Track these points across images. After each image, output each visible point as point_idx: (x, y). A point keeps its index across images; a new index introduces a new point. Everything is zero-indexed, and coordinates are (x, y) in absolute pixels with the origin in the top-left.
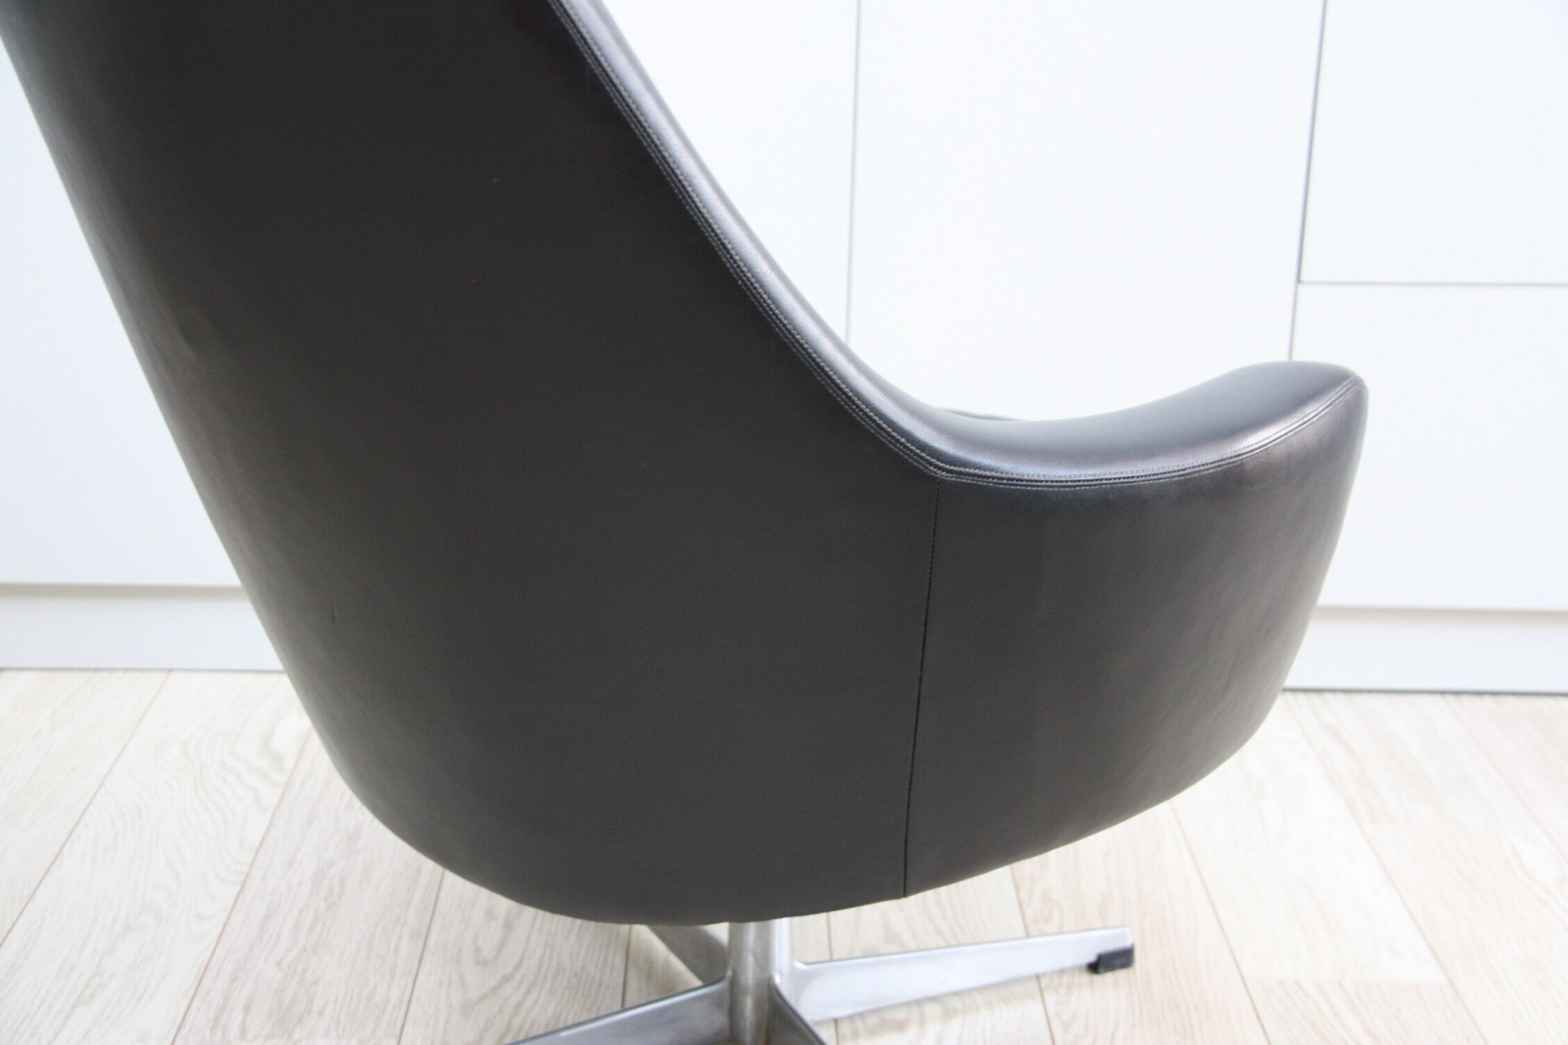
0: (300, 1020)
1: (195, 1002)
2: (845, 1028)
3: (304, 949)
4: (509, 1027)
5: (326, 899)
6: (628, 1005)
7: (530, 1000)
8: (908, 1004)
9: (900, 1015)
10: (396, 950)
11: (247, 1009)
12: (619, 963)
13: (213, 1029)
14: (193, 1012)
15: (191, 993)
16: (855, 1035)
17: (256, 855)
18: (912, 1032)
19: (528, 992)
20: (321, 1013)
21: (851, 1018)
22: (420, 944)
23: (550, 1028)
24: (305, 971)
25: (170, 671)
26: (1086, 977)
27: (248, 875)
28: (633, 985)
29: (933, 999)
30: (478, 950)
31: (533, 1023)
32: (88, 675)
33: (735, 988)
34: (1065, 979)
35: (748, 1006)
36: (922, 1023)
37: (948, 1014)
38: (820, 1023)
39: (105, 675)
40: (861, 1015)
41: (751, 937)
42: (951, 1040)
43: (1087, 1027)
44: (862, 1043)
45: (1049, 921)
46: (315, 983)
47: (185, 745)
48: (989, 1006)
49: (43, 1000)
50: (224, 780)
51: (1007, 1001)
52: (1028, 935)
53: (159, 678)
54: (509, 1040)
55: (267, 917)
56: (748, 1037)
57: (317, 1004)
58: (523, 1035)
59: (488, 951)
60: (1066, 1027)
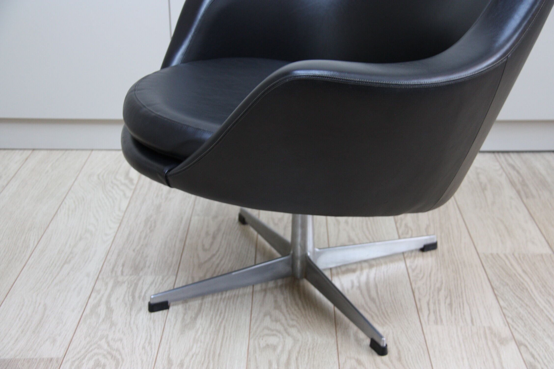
0: (142, 269)
1: (106, 263)
2: (334, 271)
3: (142, 245)
4: (215, 272)
5: (150, 228)
6: (257, 263)
7: (222, 263)
8: (356, 263)
9: (354, 267)
10: (175, 246)
11: (123, 265)
12: (253, 250)
13: (112, 272)
14: (104, 266)
15: (104, 260)
16: (338, 274)
17: (125, 213)
18: (358, 273)
19: (221, 260)
20: (149, 267)
21: (336, 268)
22: (183, 243)
23: (229, 272)
24: (143, 253)
25: (92, 150)
26: (421, 253)
27: (122, 220)
28: (259, 257)
29: (366, 261)
30: (203, 246)
31: (224, 269)
33: (294, 258)
34: (413, 254)
35: (299, 263)
36: (362, 269)
37: (371, 266)
38: (325, 269)
40: (340, 267)
41: (299, 239)
42: (372, 275)
43: (421, 271)
44: (340, 276)
45: (407, 233)
46: (147, 256)
47: (98, 175)
48: (386, 263)
49: (53, 262)
50: (113, 188)
51: (392, 261)
52: (399, 238)
53: (89, 152)
54: (215, 275)
55: (129, 234)
56: (299, 274)
57: (148, 264)
58: (220, 274)
59: (207, 246)
60: (413, 270)
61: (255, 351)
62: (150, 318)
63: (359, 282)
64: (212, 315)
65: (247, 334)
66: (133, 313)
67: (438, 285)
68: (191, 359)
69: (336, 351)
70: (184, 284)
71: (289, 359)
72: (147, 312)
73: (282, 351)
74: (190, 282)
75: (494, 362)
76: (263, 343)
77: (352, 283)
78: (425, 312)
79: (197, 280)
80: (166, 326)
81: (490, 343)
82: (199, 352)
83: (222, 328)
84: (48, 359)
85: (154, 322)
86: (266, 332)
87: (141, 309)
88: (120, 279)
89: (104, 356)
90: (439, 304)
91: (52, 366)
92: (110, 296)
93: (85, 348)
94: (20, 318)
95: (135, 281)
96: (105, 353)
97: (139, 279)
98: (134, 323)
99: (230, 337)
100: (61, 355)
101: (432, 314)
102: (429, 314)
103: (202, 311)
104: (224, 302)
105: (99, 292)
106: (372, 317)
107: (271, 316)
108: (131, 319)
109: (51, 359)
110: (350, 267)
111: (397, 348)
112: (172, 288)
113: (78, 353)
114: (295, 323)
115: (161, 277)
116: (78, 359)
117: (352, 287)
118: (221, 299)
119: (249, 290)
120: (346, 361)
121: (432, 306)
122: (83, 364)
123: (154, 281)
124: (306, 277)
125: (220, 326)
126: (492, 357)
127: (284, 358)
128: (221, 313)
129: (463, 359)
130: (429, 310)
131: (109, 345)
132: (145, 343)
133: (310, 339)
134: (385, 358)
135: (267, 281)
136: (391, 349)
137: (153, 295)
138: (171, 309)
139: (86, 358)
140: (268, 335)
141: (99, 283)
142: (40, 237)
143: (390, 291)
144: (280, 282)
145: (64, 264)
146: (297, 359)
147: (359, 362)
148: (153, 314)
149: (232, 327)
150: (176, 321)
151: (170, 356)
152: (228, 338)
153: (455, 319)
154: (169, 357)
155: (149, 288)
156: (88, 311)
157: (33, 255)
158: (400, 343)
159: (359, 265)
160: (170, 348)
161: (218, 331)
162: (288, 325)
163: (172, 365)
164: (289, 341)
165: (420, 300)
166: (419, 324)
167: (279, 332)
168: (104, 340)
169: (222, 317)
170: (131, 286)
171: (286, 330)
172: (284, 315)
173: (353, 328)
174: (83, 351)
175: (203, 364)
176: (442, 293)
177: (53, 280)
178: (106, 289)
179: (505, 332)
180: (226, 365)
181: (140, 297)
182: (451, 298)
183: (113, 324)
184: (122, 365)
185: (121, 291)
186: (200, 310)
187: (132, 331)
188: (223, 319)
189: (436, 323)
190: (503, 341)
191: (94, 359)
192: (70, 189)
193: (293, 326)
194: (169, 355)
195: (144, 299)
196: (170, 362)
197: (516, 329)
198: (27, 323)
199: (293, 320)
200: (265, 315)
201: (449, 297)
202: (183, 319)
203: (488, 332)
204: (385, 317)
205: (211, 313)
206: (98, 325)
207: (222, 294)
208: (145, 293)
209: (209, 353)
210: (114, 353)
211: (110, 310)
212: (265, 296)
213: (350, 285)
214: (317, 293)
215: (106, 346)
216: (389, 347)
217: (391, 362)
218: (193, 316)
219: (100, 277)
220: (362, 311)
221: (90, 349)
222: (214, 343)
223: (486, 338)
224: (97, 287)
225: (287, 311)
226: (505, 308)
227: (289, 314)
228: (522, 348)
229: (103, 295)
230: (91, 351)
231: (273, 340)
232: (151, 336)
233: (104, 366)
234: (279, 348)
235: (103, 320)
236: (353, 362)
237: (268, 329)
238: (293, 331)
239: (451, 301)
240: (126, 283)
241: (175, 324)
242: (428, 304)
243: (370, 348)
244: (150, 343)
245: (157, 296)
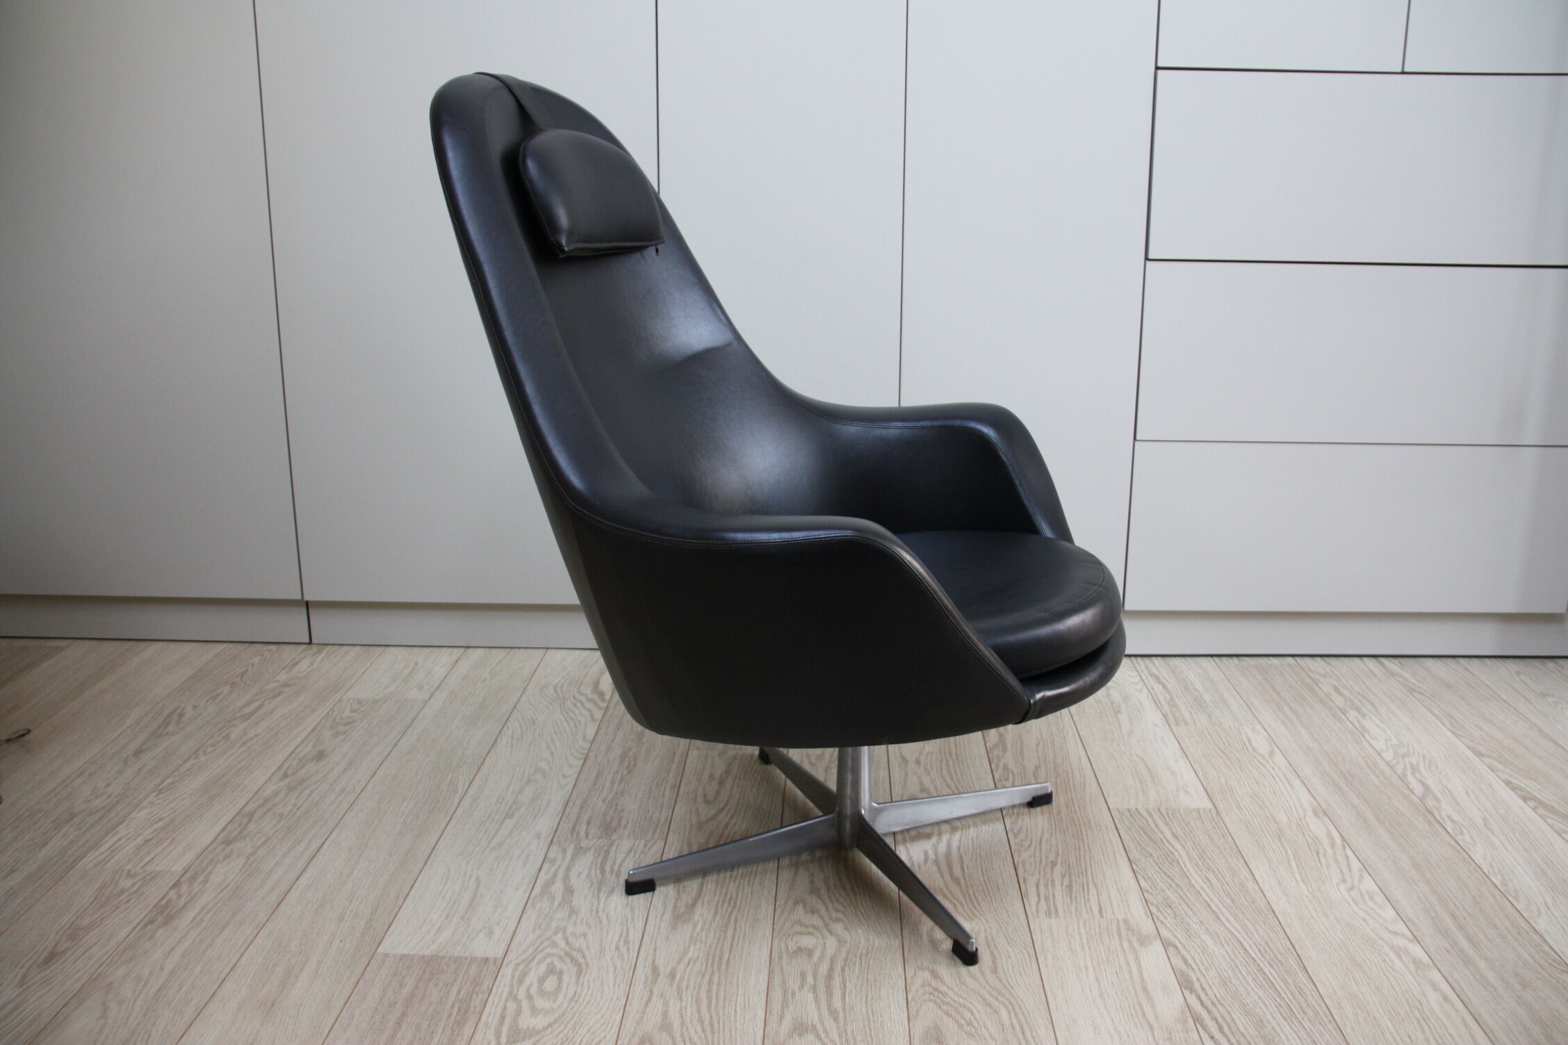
0: (615, 830)
1: (563, 819)
2: (899, 837)
3: (616, 794)
4: (722, 835)
5: (627, 768)
6: (784, 825)
7: (733, 821)
8: (932, 824)
9: (928, 830)
10: (663, 795)
11: (588, 823)
12: (779, 803)
13: (572, 833)
14: (562, 823)
15: (561, 815)
16: (904, 841)
17: (591, 744)
18: (934, 839)
19: (731, 818)
20: (626, 827)
21: (902, 832)
22: (676, 792)
23: (743, 836)
24: (617, 805)
25: (548, 648)
26: (1026, 810)
27: (587, 755)
28: (787, 815)
29: (945, 822)
31: (734, 834)
32: (508, 650)
33: (840, 817)
34: (1016, 810)
35: (848, 825)
36: (940, 834)
37: (954, 830)
38: (886, 835)
39: (516, 650)
40: (908, 830)
41: (849, 790)
42: (955, 844)
43: (1027, 835)
44: (908, 845)
45: (1007, 779)
46: (622, 811)
47: (555, 687)
48: (975, 825)
49: (490, 815)
50: (575, 705)
51: (985, 822)
52: (996, 787)
53: (542, 652)
54: (721, 842)
55: (597, 777)
56: (848, 842)
57: (624, 822)
58: (728, 841)
59: (710, 797)
60: (1016, 836)
61: (780, 958)
62: (627, 905)
63: (936, 853)
64: (718, 902)
65: (768, 931)
66: (603, 896)
67: (1052, 857)
68: (687, 967)
69: (902, 958)
70: (676, 855)
71: (831, 969)
72: (622, 895)
73: (821, 958)
74: (686, 852)
75: (1130, 972)
76: (792, 946)
77: (926, 854)
78: (1033, 898)
79: (695, 848)
80: (650, 918)
81: (1126, 945)
82: (699, 956)
83: (732, 922)
84: (482, 958)
85: (632, 910)
86: (797, 928)
87: (612, 891)
88: (584, 843)
89: (561, 958)
90: (1053, 885)
91: (487, 969)
92: (568, 869)
93: (534, 945)
94: (444, 897)
95: (606, 848)
96: (562, 954)
97: (611, 845)
98: (603, 910)
99: (744, 936)
100: (500, 954)
101: (1043, 903)
102: (1038, 902)
103: (702, 895)
104: (734, 882)
105: (553, 861)
106: (955, 906)
107: (804, 906)
108: (599, 904)
109: (487, 960)
110: (922, 831)
111: (992, 953)
112: (659, 860)
113: (524, 952)
114: (840, 915)
115: (643, 843)
116: (525, 960)
117: (926, 860)
118: (731, 877)
119: (772, 865)
120: (915, 973)
121: (1042, 889)
122: (531, 969)
123: (632, 848)
124: (858, 847)
125: (729, 918)
126: (1128, 964)
127: (824, 969)
128: (731, 899)
129: (1086, 968)
130: (1039, 895)
131: (567, 943)
132: (619, 941)
133: (862, 940)
134: (973, 969)
135: (798, 852)
136: (984, 955)
137: (633, 870)
138: (657, 892)
139: (536, 961)
140: (800, 933)
141: (554, 848)
142: (472, 777)
143: (982, 867)
144: (818, 854)
145: (505, 818)
146: (843, 970)
147: (935, 975)
148: (630, 897)
149: (746, 920)
150: (665, 910)
151: (656, 962)
152: (741, 937)
153: (1076, 909)
154: (653, 963)
155: (625, 858)
156: (537, 889)
157: (462, 803)
158: (995, 946)
159: (936, 828)
160: (655, 950)
161: (727, 926)
162: (831, 918)
163: (659, 975)
164: (832, 943)
165: (1025, 880)
166: (1024, 917)
167: (817, 929)
168: (560, 935)
169: (732, 905)
170: (599, 854)
171: (826, 925)
172: (824, 903)
173: (927, 924)
174: (531, 950)
175: (703, 976)
176: (1058, 869)
177: (489, 843)
178: (563, 859)
179: (1147, 927)
180: (738, 977)
181: (612, 871)
182: (1070, 877)
183: (573, 912)
184: (586, 973)
185: (585, 863)
186: (700, 893)
187: (601, 922)
188: (734, 908)
189: (1049, 914)
190: (1144, 941)
191: (545, 963)
192: (515, 706)
193: (838, 920)
194: (654, 960)
195: (618, 876)
196: (655, 970)
197: (1162, 922)
198: (454, 903)
199: (837, 910)
200: (796, 903)
201: (1067, 876)
202: (675, 907)
203: (1122, 927)
204: (975, 907)
205: (717, 898)
206: (551, 911)
207: (732, 869)
208: (620, 865)
209: (713, 959)
210: (575, 954)
211: (569, 891)
212: (796, 874)
213: (922, 857)
214: (874, 869)
215: (562, 944)
216: (979, 952)
217: (983, 973)
218: (690, 902)
219: (555, 840)
220: (940, 898)
221: (542, 947)
222: (720, 945)
223: (1120, 936)
224: (551, 855)
225: (829, 897)
226: (1148, 891)
227: (832, 901)
228: (1171, 950)
229: (559, 867)
230: (542, 950)
231: (807, 941)
232: (627, 930)
233: (561, 973)
234: (817, 954)
235: (560, 905)
236: (927, 974)
237: (801, 924)
238: (838, 928)
239: (1071, 881)
240: (593, 850)
241: (662, 915)
242: (1037, 886)
243: (951, 953)
244: (626, 941)
245: (635, 871)
